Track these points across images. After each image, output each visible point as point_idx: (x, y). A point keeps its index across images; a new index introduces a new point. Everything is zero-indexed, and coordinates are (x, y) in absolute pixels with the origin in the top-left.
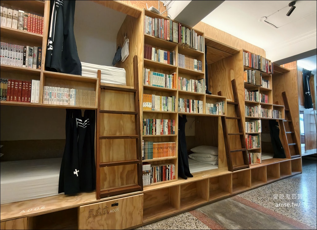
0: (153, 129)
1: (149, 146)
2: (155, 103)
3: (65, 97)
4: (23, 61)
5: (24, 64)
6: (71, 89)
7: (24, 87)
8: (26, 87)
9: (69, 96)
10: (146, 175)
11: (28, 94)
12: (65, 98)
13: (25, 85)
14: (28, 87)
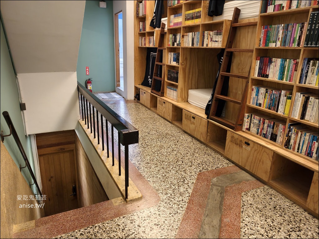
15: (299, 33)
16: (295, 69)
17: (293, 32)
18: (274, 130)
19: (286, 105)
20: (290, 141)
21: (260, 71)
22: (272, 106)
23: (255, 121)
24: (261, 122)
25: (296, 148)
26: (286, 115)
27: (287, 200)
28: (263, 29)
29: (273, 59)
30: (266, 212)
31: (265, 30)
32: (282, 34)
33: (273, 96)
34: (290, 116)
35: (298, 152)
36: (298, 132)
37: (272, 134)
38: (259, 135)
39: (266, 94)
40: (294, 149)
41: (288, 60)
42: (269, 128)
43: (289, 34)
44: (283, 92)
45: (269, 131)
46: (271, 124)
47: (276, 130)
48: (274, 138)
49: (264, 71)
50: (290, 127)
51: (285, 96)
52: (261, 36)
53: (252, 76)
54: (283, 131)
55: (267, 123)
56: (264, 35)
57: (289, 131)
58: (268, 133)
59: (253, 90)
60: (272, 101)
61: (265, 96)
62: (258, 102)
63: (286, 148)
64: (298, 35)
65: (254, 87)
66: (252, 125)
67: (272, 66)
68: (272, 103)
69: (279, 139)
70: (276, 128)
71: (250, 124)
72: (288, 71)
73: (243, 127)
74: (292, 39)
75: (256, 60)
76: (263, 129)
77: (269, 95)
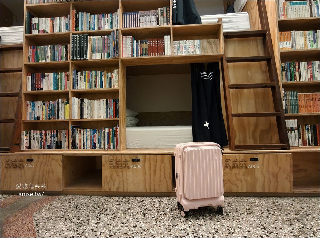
0: (295, 75)
1: (292, 97)
2: (296, 40)
3: (191, 48)
4: (156, 22)
5: (158, 24)
6: (196, 41)
7: (159, 44)
8: (160, 44)
9: (194, 47)
10: (291, 133)
11: (162, 49)
12: (191, 50)
13: (160, 42)
14: (162, 44)
15: (64, 52)
16: (67, 79)
17: (60, 51)
18: (58, 138)
19: (65, 111)
20: (75, 141)
21: (33, 86)
22: (51, 116)
23: (35, 136)
24: (43, 135)
25: (82, 145)
26: (67, 119)
27: (85, 197)
28: (30, 49)
29: (45, 73)
30: (68, 215)
31: (32, 50)
32: (50, 52)
33: (51, 107)
34: (71, 118)
35: (84, 148)
36: (81, 131)
37: (57, 142)
38: (42, 148)
39: (44, 106)
40: (80, 148)
41: (59, 73)
42: (52, 137)
43: (57, 53)
44: (60, 100)
45: (53, 141)
46: (53, 133)
47: (60, 137)
48: (59, 145)
49: (38, 85)
50: (72, 129)
51: (63, 103)
52: (29, 55)
53: (24, 91)
54: (67, 135)
55: (49, 134)
56: (32, 54)
57: (73, 132)
58: (52, 143)
59: (28, 105)
60: (51, 111)
61: (43, 109)
62: (36, 116)
63: (73, 149)
64: (64, 53)
65: (28, 102)
66: (32, 141)
67: (45, 80)
68: (51, 113)
69: (65, 144)
70: (60, 135)
71: (30, 142)
72: (61, 82)
73: (22, 146)
74: (60, 56)
75: (27, 76)
76: (46, 141)
77: (47, 106)
